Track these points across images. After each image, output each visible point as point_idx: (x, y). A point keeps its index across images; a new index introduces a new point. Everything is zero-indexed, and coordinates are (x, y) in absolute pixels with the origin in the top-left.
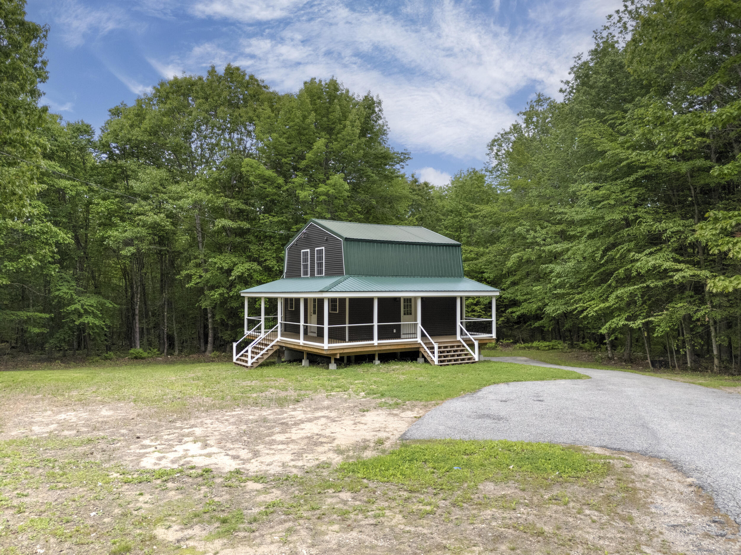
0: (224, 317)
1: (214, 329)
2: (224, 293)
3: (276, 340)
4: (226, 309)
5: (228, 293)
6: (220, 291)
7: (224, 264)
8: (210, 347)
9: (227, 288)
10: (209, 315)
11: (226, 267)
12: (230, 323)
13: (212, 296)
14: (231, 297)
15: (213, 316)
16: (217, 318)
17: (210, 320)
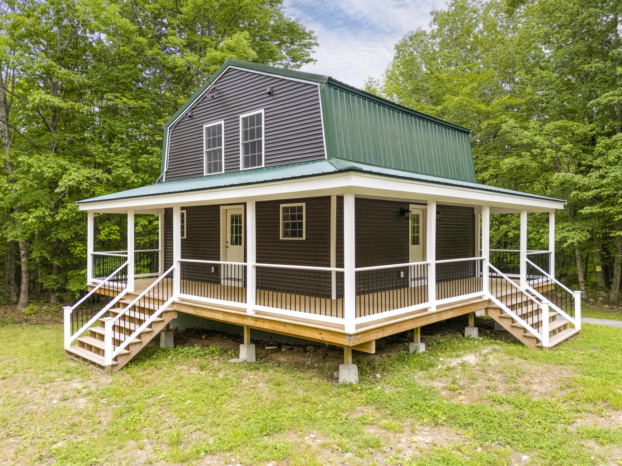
0: (46, 255)
1: (29, 272)
2: (44, 218)
3: (171, 300)
4: (50, 243)
5: (53, 216)
6: (38, 213)
7: (45, 169)
8: (23, 298)
9: (51, 210)
10: (22, 252)
11: (48, 173)
12: (56, 263)
13: (24, 220)
14: (58, 223)
15: (29, 253)
16: (34, 255)
17: (23, 260)
